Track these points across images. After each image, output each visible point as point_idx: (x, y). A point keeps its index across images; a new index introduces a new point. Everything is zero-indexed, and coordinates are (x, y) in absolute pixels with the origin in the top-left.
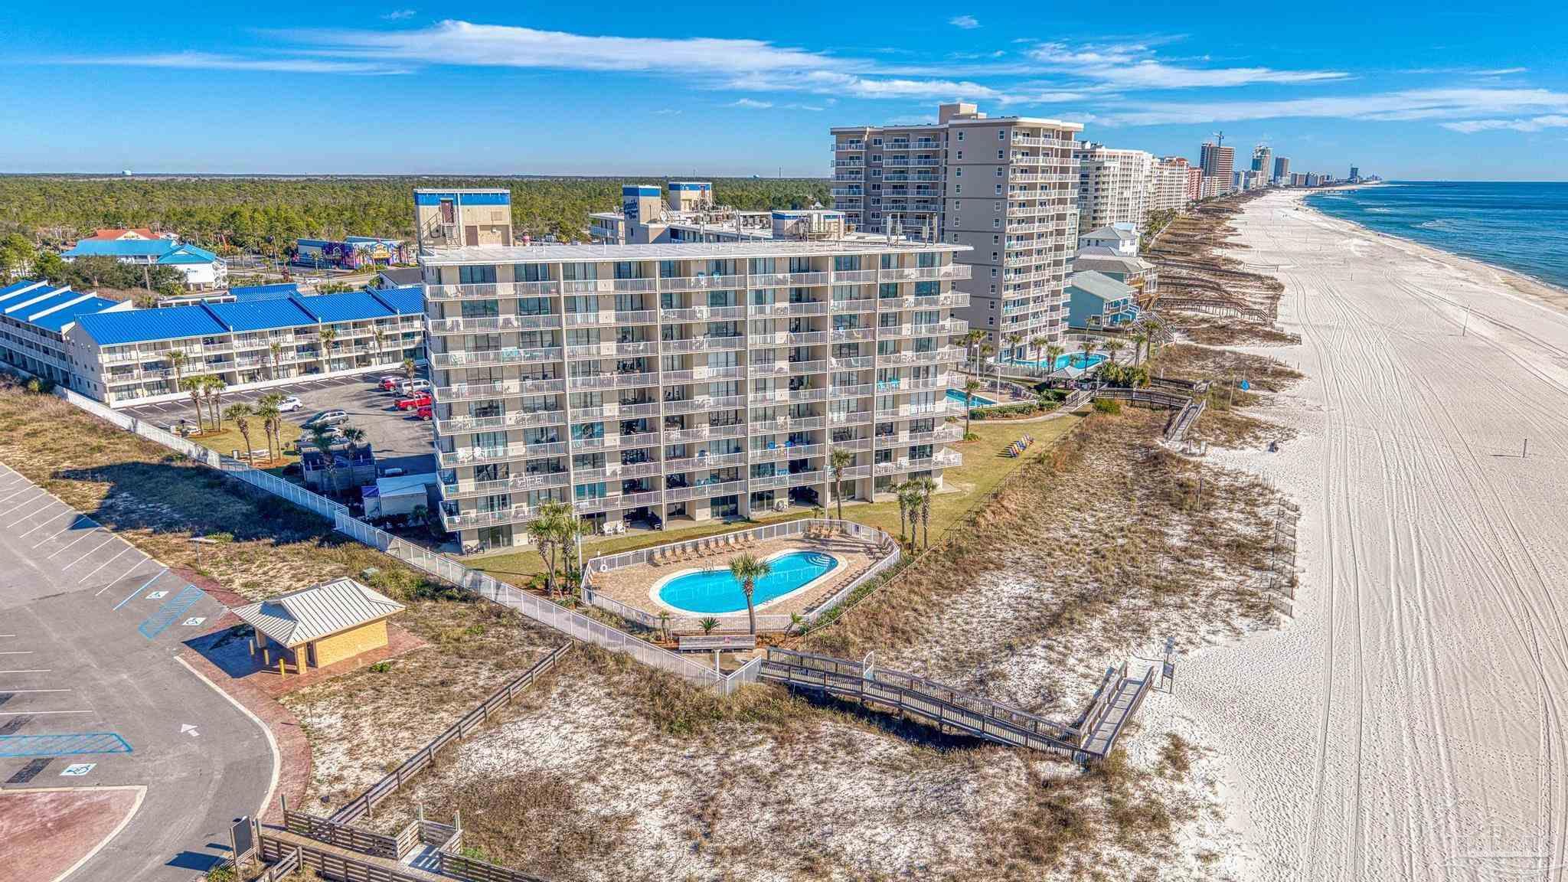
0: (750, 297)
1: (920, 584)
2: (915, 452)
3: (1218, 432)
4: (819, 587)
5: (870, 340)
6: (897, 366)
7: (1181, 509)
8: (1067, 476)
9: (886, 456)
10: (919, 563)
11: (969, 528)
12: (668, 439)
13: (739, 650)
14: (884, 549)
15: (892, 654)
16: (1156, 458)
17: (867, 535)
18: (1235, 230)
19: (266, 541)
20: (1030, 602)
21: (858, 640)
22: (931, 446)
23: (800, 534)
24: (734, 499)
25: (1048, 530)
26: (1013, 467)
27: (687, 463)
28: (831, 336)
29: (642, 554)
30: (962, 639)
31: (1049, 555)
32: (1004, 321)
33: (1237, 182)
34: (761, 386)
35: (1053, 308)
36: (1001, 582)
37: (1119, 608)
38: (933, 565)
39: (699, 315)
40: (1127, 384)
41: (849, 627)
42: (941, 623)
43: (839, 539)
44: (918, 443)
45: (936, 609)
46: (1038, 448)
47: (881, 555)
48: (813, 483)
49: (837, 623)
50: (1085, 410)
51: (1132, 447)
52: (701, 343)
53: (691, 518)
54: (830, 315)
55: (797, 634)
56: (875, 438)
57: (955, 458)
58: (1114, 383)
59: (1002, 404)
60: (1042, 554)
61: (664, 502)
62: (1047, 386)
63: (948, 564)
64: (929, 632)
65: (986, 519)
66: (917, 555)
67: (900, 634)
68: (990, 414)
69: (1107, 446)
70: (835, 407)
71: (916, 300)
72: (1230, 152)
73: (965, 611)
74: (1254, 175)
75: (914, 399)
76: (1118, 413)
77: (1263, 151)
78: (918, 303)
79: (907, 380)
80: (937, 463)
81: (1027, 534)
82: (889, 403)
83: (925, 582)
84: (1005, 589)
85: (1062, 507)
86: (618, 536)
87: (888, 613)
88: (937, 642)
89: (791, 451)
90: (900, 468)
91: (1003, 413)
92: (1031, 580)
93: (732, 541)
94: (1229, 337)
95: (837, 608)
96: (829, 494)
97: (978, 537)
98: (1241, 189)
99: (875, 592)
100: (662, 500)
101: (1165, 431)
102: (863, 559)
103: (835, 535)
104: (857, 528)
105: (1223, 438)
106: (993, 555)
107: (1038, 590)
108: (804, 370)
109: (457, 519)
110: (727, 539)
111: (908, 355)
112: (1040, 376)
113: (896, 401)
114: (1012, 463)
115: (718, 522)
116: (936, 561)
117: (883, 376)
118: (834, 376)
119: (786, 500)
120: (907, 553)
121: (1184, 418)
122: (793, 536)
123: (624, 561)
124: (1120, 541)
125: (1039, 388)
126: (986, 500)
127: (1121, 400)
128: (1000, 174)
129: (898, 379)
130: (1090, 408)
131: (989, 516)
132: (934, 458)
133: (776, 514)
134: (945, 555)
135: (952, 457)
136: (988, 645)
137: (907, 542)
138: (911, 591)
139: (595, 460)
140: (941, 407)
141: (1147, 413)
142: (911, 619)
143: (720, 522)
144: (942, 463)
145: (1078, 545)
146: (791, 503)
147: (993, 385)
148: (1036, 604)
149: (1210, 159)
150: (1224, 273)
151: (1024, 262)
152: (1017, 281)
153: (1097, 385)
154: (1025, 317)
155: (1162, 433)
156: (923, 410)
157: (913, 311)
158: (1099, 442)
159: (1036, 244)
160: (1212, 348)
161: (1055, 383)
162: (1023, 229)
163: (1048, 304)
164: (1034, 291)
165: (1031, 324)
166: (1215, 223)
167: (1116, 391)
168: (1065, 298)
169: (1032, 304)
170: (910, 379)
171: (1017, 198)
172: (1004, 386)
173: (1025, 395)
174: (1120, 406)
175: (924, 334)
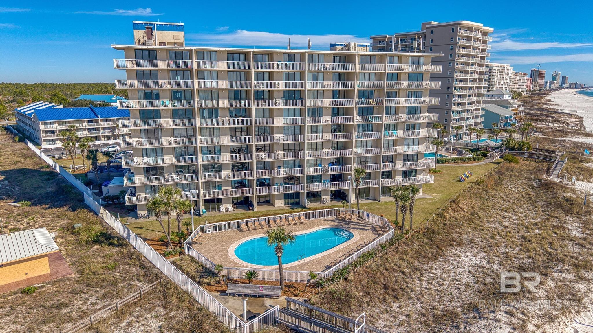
0: (308, 76)
1: (406, 253)
2: (406, 174)
3: (578, 174)
4: (338, 251)
5: (381, 106)
6: (396, 122)
7: (571, 214)
8: (494, 193)
9: (388, 175)
10: (407, 239)
11: (439, 219)
12: (258, 158)
13: (270, 297)
14: (384, 229)
15: (384, 308)
16: (546, 185)
17: (374, 220)
18: (550, 100)
19: (44, 206)
20: (485, 270)
21: (358, 294)
22: (416, 170)
23: (333, 217)
24: (298, 195)
25: (489, 222)
26: (462, 187)
27: (269, 172)
28: (357, 102)
29: (234, 223)
30: (437, 297)
31: (492, 238)
32: (453, 120)
33: (546, 85)
34: (315, 130)
35: (477, 117)
36: (463, 255)
37: (553, 280)
38: (416, 241)
39: (277, 86)
40: (520, 149)
41: (353, 284)
42: (422, 284)
43: (356, 221)
44: (408, 168)
45: (418, 272)
46: (474, 178)
47: (382, 232)
48: (344, 188)
49: (346, 279)
50: (498, 161)
51: (530, 179)
52: (279, 103)
53: (273, 205)
54: (356, 89)
55: (315, 286)
56: (382, 164)
57: (430, 178)
58: (512, 149)
59: (453, 157)
60: (488, 237)
61: (255, 194)
62: (477, 149)
63: (426, 241)
64: (412, 291)
65: (449, 214)
66: (405, 234)
67: (390, 291)
68: (448, 161)
69: (515, 178)
70: (359, 144)
71: (409, 84)
72: (543, 72)
73: (438, 275)
74: (553, 83)
75: (406, 142)
76: (518, 163)
77: (557, 73)
78: (409, 86)
79: (402, 131)
80: (419, 181)
81: (476, 224)
82: (391, 142)
83: (410, 252)
84: (466, 260)
85: (496, 209)
86: (228, 213)
87: (383, 274)
88: (418, 299)
89: (331, 169)
90: (397, 182)
91: (454, 161)
92: (482, 255)
93: (290, 219)
94: (565, 135)
95: (347, 268)
96: (354, 196)
97: (445, 224)
98: (548, 88)
99: (376, 258)
100: (255, 193)
102: (370, 235)
103: (354, 219)
104: (368, 215)
105: (582, 177)
106: (456, 236)
107: (489, 262)
108: (340, 121)
109: (134, 198)
110: (288, 217)
111: (403, 117)
112: (471, 146)
113: (395, 143)
114: (462, 185)
115: (287, 208)
116: (418, 238)
117: (388, 127)
118: (358, 125)
119: (328, 198)
120: (398, 232)
121: (556, 166)
122: (329, 218)
123: (222, 228)
124: (537, 231)
125: (472, 151)
126: (449, 203)
127: (517, 157)
128: (451, 49)
129: (397, 131)
130: (501, 160)
131: (451, 212)
132: (417, 178)
133: (322, 205)
134: (424, 235)
135: (428, 177)
136: (458, 304)
137: (399, 225)
138: (400, 258)
139: (216, 168)
140: (422, 148)
141: (534, 164)
142: (400, 279)
143: (288, 208)
144: (422, 181)
145: (510, 232)
146: (331, 200)
147: (448, 149)
148: (489, 272)
149: (535, 75)
150: (552, 112)
151: (463, 92)
152: (459, 101)
153: (504, 150)
154: (463, 119)
155: (546, 173)
156: (411, 149)
157: (407, 90)
158: (510, 176)
159: (469, 84)
160: (557, 139)
161: (480, 148)
162: (463, 76)
163: (474, 114)
164: (468, 107)
165: (465, 123)
166: (539, 97)
167: (515, 152)
168: (482, 113)
169: (466, 113)
170: (404, 130)
171: (460, 61)
172: (454, 150)
173: (465, 153)
174: (518, 159)
175: (413, 104)
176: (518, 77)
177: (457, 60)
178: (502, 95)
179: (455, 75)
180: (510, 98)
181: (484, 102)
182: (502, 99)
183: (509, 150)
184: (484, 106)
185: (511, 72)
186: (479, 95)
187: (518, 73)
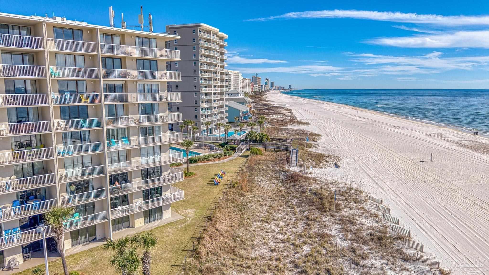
2: (147, 194)
3: (310, 160)
6: (126, 126)
7: (325, 212)
8: (250, 195)
16: (292, 177)
18: (267, 98)
22: (161, 188)
25: (253, 247)
32: (202, 117)
33: (262, 88)
35: (222, 113)
40: (261, 141)
44: (149, 186)
46: (228, 178)
50: (246, 154)
51: (276, 172)
54: (50, 78)
56: (109, 187)
58: (255, 141)
59: (206, 154)
62: (226, 144)
68: (200, 160)
69: (264, 172)
72: (260, 79)
74: (266, 86)
75: (143, 152)
76: (262, 154)
77: (267, 80)
78: (139, 76)
79: (136, 138)
80: (165, 200)
81: (240, 256)
82: (123, 155)
90: (136, 208)
91: (207, 159)
94: (286, 124)
98: (263, 90)
101: (287, 162)
105: (314, 163)
111: (135, 119)
112: (221, 140)
113: (129, 154)
114: (216, 189)
117: (115, 134)
119: (19, 256)
125: (222, 145)
126: (204, 224)
127: (261, 148)
128: (194, 49)
129: (128, 137)
130: (248, 153)
131: (207, 241)
135: (176, 193)
140: (165, 158)
141: (275, 153)
144: (170, 199)
147: (200, 145)
149: (255, 80)
150: (272, 107)
151: (208, 90)
152: (206, 99)
153: (248, 142)
154: (211, 115)
155: (287, 163)
156: (152, 161)
157: (136, 81)
158: (259, 170)
159: (213, 83)
160: (282, 127)
161: (229, 142)
162: (207, 75)
163: (219, 110)
164: (214, 104)
165: (213, 118)
166: (261, 96)
167: (258, 144)
168: (226, 109)
169: (213, 110)
170: (139, 137)
171: (203, 61)
172: (205, 146)
173: (216, 149)
174: (261, 151)
175: (147, 100)
176: (245, 82)
177: (200, 60)
178: (238, 94)
179: (200, 74)
180: (244, 97)
181: (227, 99)
182: (238, 97)
183: (253, 142)
184: (227, 103)
185: (241, 78)
186: (222, 93)
187: (245, 78)
